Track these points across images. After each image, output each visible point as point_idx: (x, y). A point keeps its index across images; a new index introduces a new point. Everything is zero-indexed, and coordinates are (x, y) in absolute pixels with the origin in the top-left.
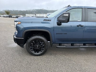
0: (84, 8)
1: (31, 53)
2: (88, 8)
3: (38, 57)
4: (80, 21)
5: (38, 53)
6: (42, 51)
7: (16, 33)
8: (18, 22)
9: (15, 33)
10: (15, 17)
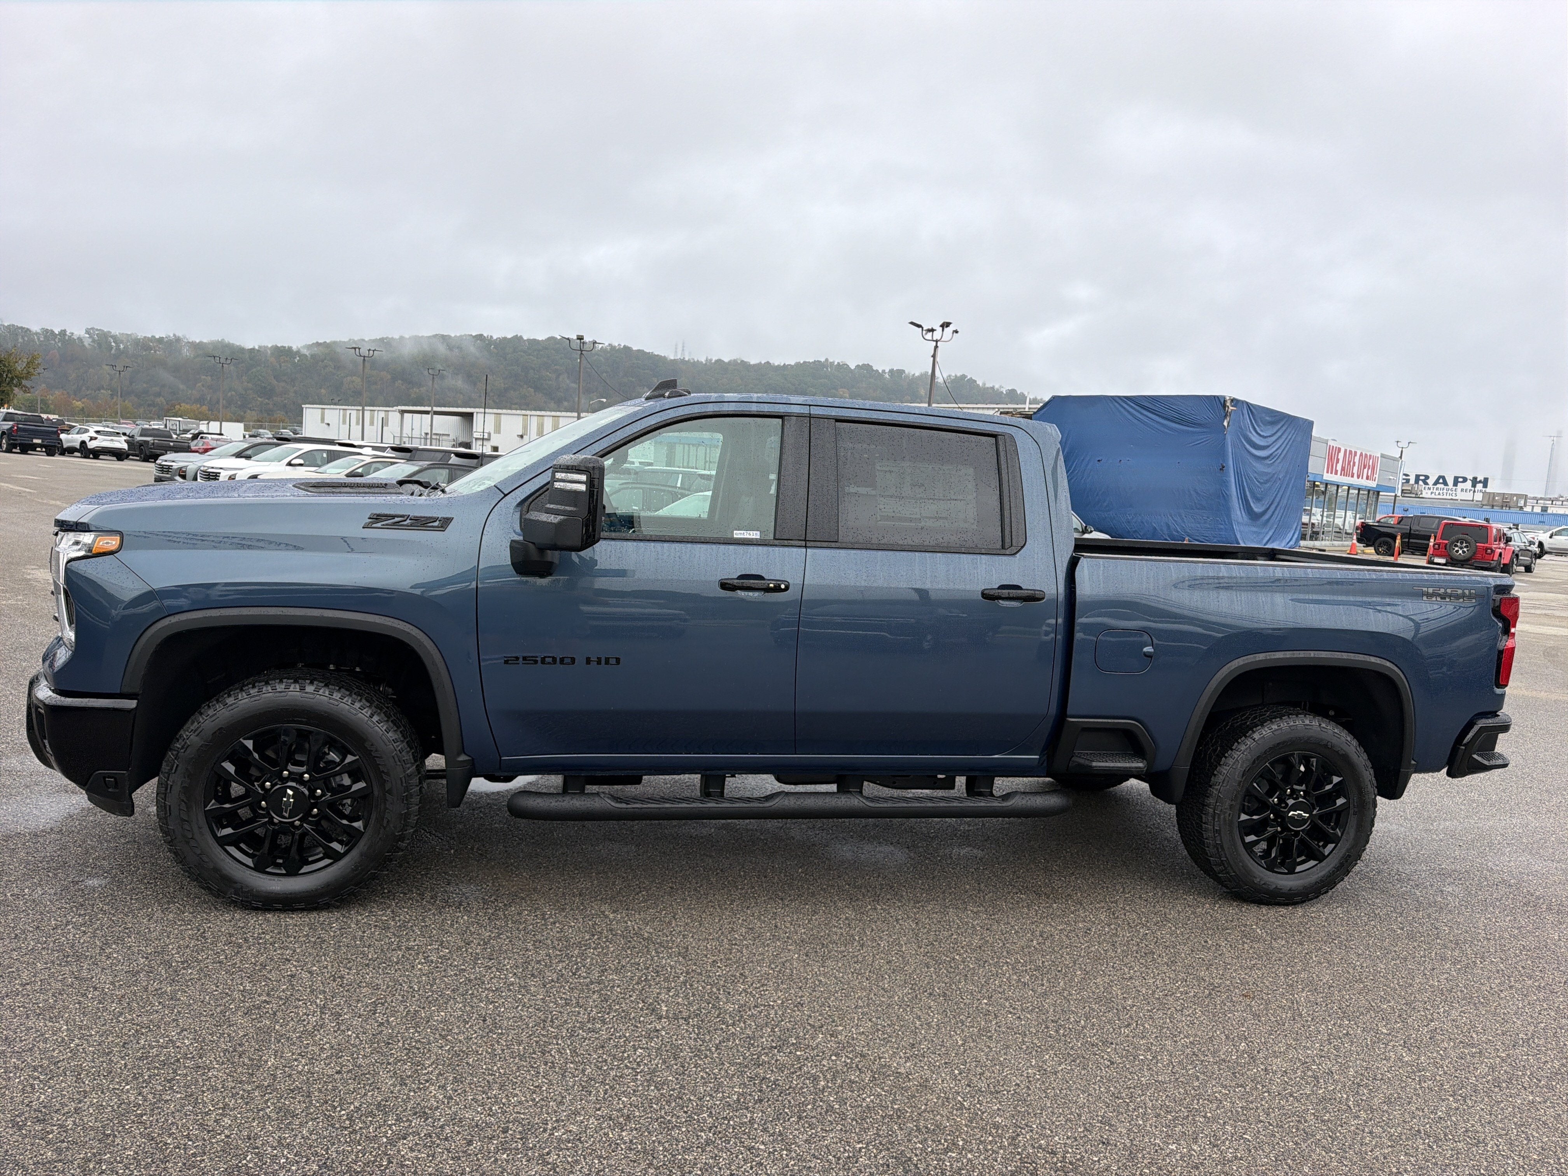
0: (799, 416)
1: (217, 870)
2: (837, 420)
3: (291, 920)
4: (755, 535)
5: (293, 872)
6: (336, 857)
7: (63, 656)
8: (87, 538)
9: (48, 656)
10: (121, 443)
